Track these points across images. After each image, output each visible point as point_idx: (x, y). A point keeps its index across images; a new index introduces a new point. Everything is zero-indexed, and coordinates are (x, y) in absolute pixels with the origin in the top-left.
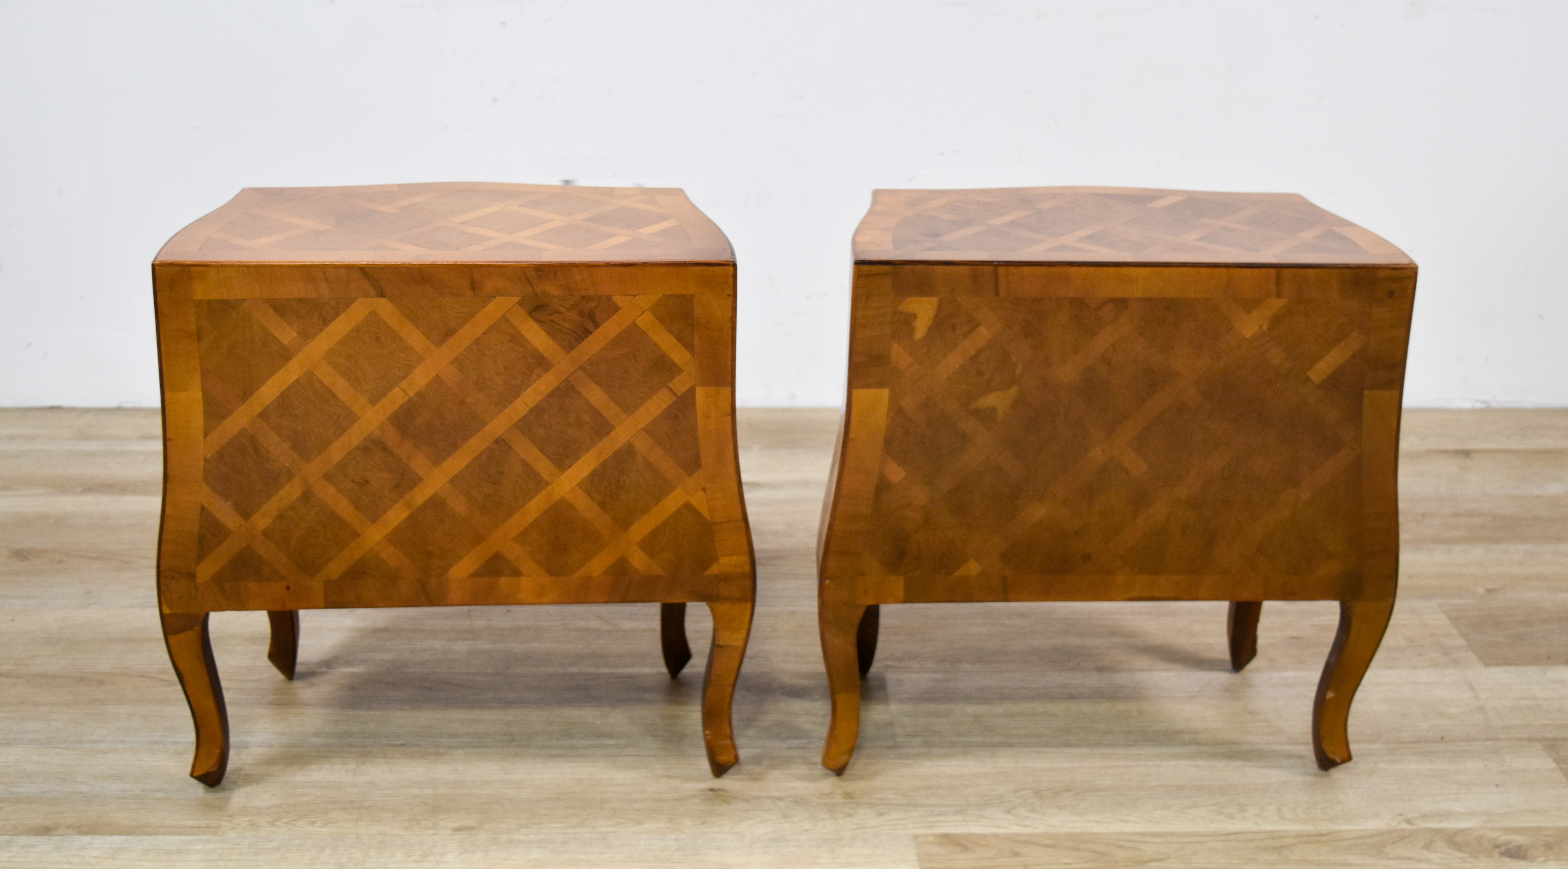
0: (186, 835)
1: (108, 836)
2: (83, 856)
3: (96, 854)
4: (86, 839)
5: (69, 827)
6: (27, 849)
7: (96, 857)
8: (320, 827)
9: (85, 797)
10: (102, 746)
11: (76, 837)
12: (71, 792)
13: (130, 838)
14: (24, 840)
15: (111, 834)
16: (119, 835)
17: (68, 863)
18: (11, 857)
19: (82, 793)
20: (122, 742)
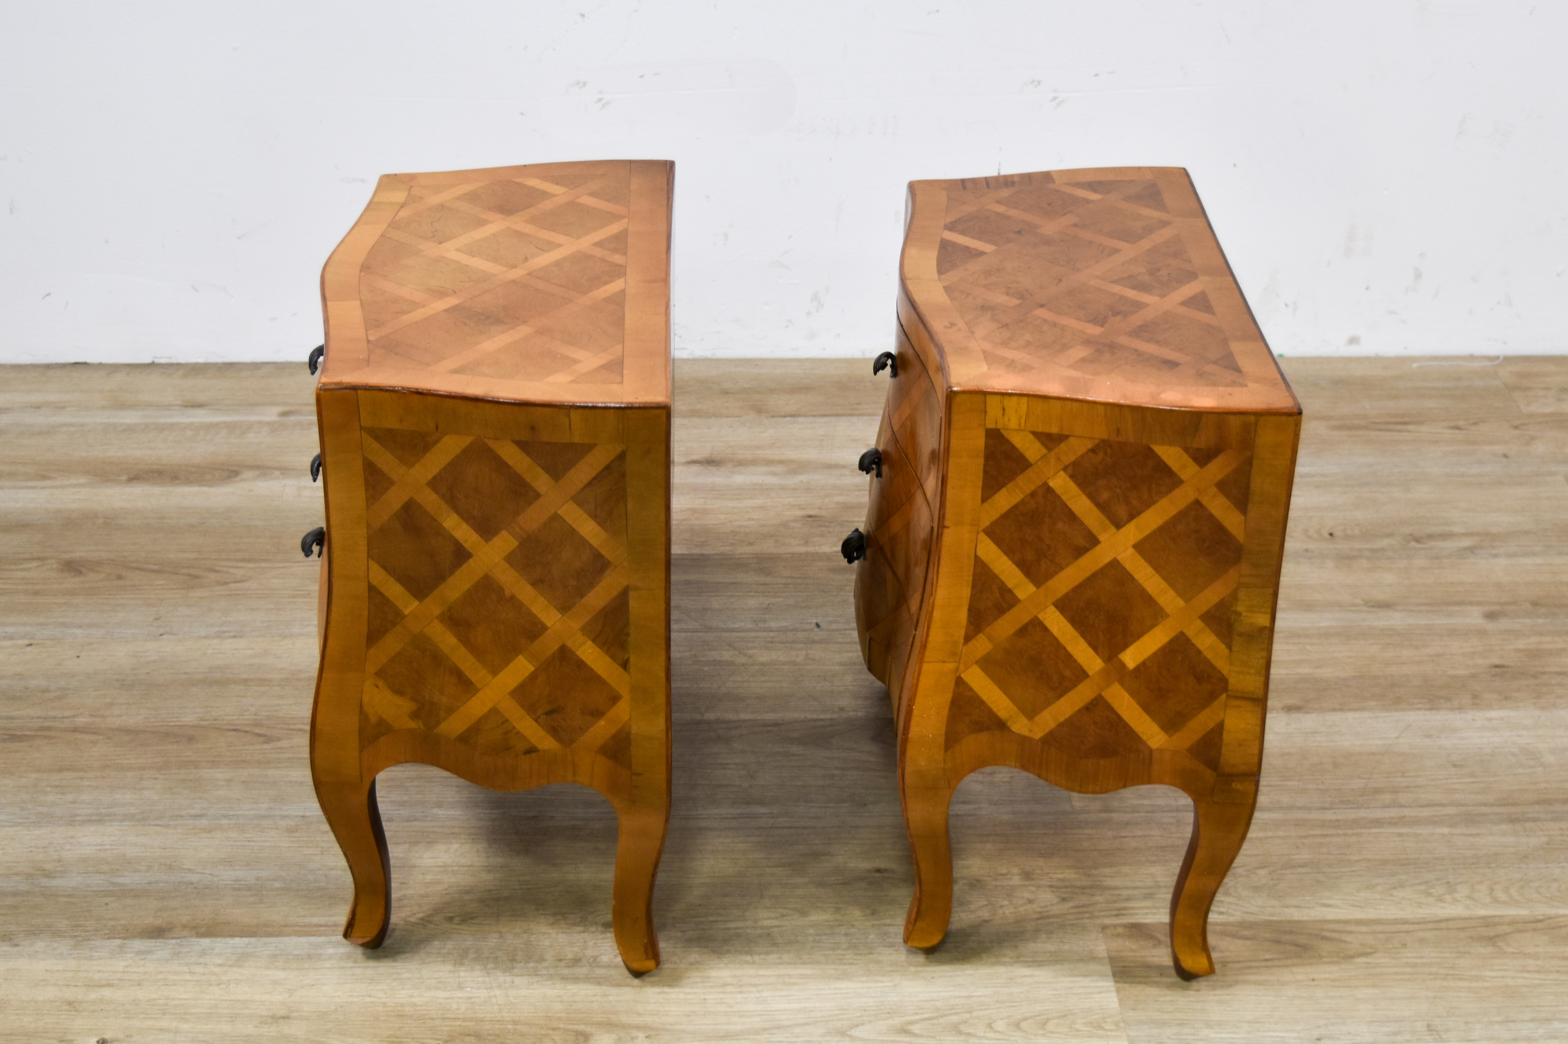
0: (314, 935)
1: (229, 939)
2: (206, 964)
3: (220, 961)
4: (206, 942)
5: (185, 927)
6: (143, 957)
7: (220, 965)
8: (458, 924)
9: (196, 888)
10: (204, 822)
11: (194, 940)
12: (179, 882)
13: (253, 940)
14: (138, 944)
15: (232, 936)
16: (241, 937)
17: (190, 972)
18: (127, 966)
19: (192, 883)
20: (226, 816)
